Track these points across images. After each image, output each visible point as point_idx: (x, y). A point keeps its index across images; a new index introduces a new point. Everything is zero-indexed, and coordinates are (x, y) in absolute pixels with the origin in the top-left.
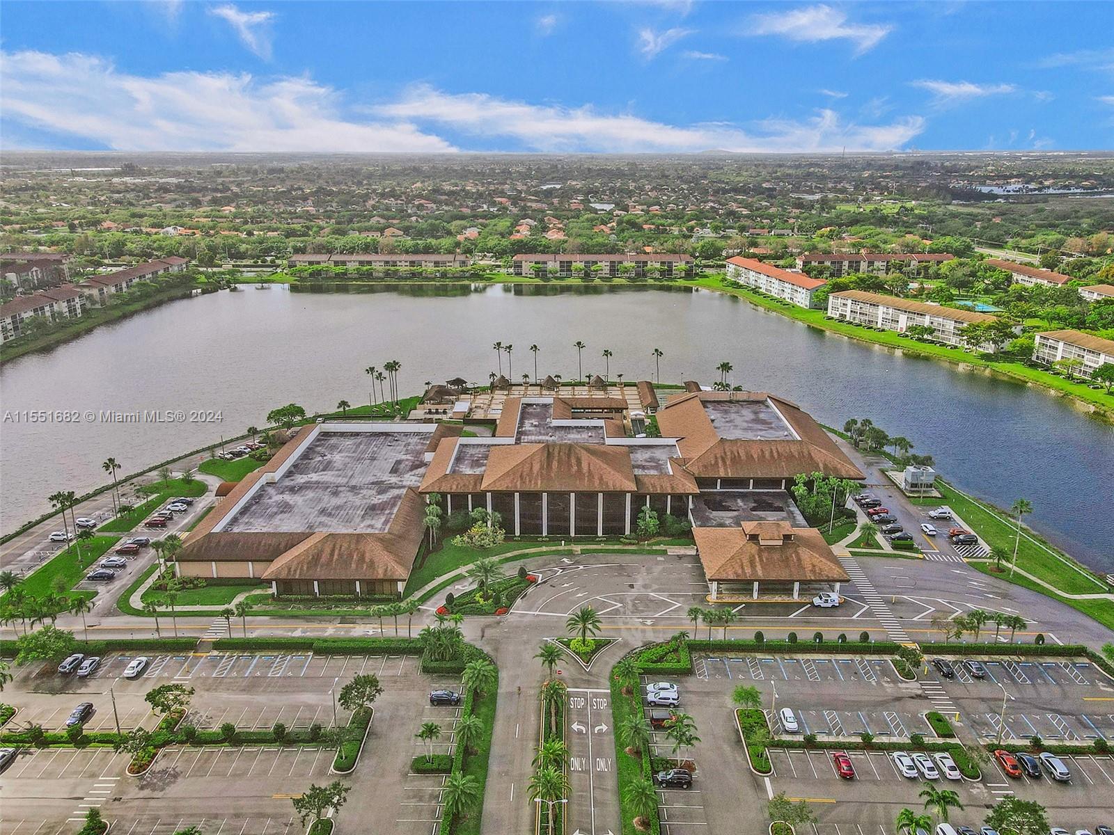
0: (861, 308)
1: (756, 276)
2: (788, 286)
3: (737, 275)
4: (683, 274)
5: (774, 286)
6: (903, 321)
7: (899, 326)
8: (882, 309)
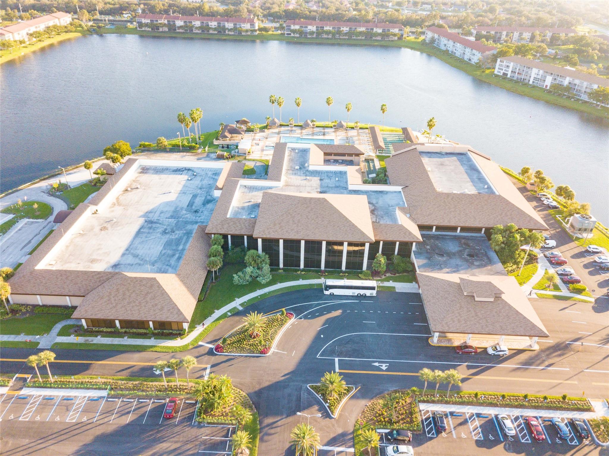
1: (446, 42)
2: (468, 50)
3: (433, 40)
4: (396, 38)
5: (458, 49)
6: (548, 81)
7: (545, 84)
8: (534, 71)
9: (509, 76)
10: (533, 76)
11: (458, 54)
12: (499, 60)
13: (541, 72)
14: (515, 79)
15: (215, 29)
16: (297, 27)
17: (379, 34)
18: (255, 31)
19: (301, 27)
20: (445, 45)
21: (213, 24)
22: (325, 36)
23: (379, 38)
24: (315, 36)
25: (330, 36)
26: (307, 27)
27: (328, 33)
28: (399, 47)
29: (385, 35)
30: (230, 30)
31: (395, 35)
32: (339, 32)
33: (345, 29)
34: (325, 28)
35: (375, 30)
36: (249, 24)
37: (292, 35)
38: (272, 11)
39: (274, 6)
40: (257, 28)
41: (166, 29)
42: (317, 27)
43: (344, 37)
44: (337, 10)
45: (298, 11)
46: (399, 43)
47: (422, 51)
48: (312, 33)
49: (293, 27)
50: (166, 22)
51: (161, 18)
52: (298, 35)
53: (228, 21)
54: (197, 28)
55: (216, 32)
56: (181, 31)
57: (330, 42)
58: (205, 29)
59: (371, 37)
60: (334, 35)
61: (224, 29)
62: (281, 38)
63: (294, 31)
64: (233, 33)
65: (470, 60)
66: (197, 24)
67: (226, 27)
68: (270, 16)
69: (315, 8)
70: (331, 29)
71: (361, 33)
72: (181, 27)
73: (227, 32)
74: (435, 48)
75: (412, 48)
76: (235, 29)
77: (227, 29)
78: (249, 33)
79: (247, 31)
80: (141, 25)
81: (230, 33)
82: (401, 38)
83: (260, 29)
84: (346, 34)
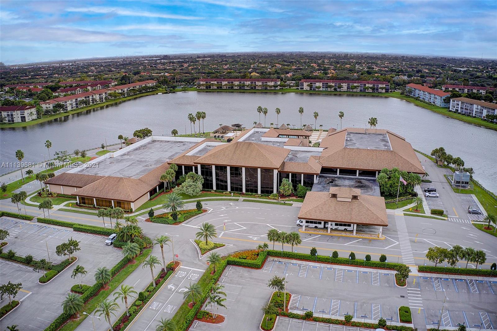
0: (465, 106)
6: (485, 113)
7: (483, 116)
8: (475, 106)
9: (459, 112)
10: (475, 110)
12: (451, 100)
13: (479, 107)
14: (464, 113)
15: (248, 86)
18: (277, 86)
19: (311, 83)
21: (248, 83)
26: (315, 84)
30: (259, 86)
36: (273, 82)
40: (278, 84)
41: (216, 87)
42: (323, 83)
49: (305, 84)
50: (216, 83)
51: (213, 81)
53: (258, 81)
54: (236, 86)
55: (249, 88)
58: (242, 86)
61: (255, 86)
64: (260, 88)
66: (237, 83)
67: (257, 84)
73: (256, 88)
76: (262, 86)
78: (273, 88)
79: (271, 87)
80: (199, 85)
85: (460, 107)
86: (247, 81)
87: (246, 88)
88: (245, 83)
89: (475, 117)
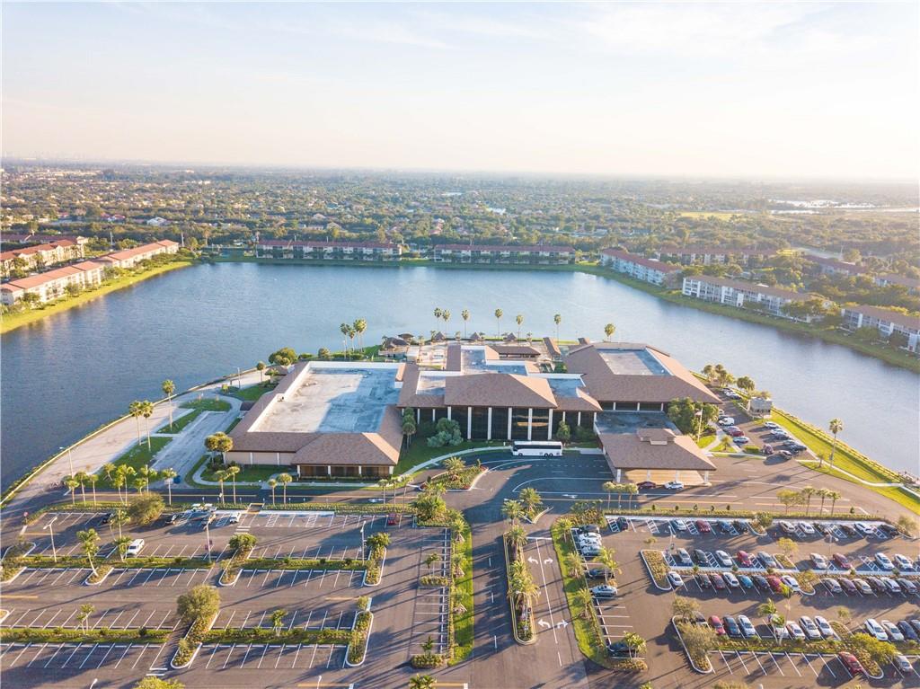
0: (708, 288)
1: (625, 264)
2: (651, 272)
3: (610, 263)
4: (567, 262)
5: (640, 272)
6: (741, 298)
7: (738, 302)
8: (724, 289)
9: (698, 296)
10: (723, 294)
11: (640, 276)
12: (685, 280)
13: (731, 290)
14: (705, 298)
15: (350, 255)
16: (449, 252)
17: (547, 258)
18: (399, 256)
19: (454, 252)
20: (625, 268)
21: (349, 250)
22: (482, 261)
23: (546, 262)
24: (470, 261)
25: (488, 262)
26: (460, 252)
27: (485, 257)
28: (571, 271)
29: (552, 259)
30: (369, 256)
31: (565, 259)
32: (499, 257)
33: (506, 253)
34: (482, 253)
35: (541, 253)
36: (391, 250)
37: (443, 260)
38: (416, 236)
39: (416, 232)
40: (400, 253)
41: (292, 256)
42: (472, 252)
43: (505, 262)
44: (493, 235)
45: (447, 236)
46: (571, 267)
47: (598, 274)
48: (466, 258)
49: (443, 252)
50: (292, 248)
51: (286, 245)
52: (450, 261)
53: (366, 246)
54: (328, 254)
55: (352, 259)
56: (309, 257)
57: (488, 267)
58: (338, 255)
59: (537, 262)
60: (492, 259)
61: (361, 254)
62: (429, 265)
63: (446, 256)
64: (372, 259)
65: (654, 281)
66: (330, 249)
67: (364, 252)
68: (413, 242)
69: (465, 233)
70: (489, 253)
71: (525, 257)
72: (309, 253)
73: (364, 258)
74: (612, 271)
75: (586, 272)
76: (374, 255)
77: (366, 254)
78: (391, 259)
79: (389, 257)
80: (261, 252)
81: (368, 259)
82: (572, 262)
83: (404, 255)
84: (507, 259)
85: (699, 289)
86: (346, 246)
87: (346, 258)
88: (344, 249)
89: (726, 305)
